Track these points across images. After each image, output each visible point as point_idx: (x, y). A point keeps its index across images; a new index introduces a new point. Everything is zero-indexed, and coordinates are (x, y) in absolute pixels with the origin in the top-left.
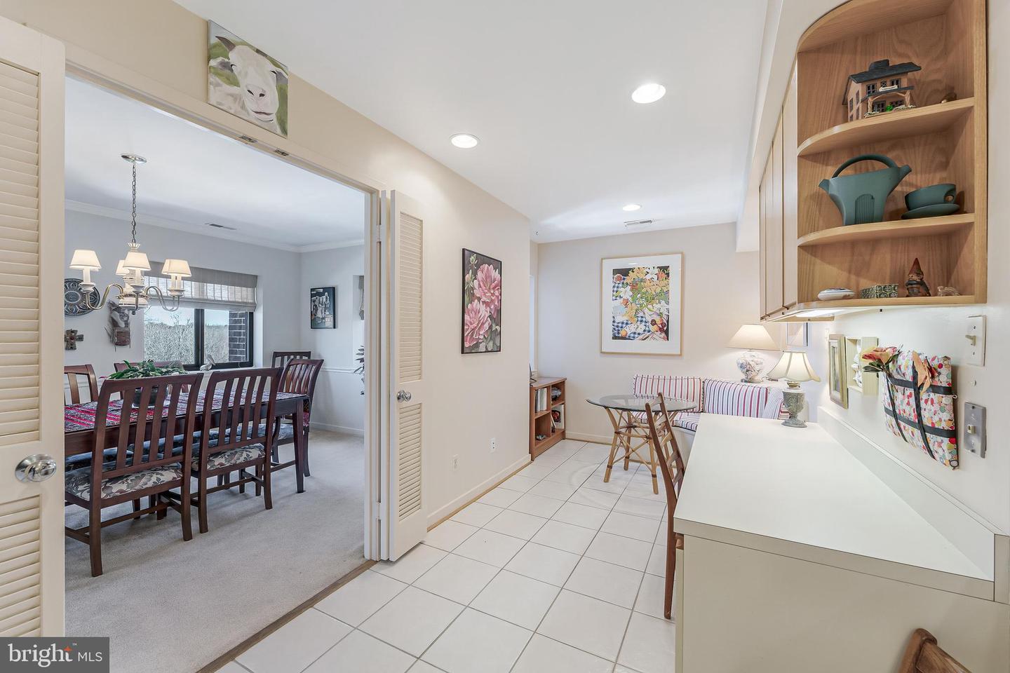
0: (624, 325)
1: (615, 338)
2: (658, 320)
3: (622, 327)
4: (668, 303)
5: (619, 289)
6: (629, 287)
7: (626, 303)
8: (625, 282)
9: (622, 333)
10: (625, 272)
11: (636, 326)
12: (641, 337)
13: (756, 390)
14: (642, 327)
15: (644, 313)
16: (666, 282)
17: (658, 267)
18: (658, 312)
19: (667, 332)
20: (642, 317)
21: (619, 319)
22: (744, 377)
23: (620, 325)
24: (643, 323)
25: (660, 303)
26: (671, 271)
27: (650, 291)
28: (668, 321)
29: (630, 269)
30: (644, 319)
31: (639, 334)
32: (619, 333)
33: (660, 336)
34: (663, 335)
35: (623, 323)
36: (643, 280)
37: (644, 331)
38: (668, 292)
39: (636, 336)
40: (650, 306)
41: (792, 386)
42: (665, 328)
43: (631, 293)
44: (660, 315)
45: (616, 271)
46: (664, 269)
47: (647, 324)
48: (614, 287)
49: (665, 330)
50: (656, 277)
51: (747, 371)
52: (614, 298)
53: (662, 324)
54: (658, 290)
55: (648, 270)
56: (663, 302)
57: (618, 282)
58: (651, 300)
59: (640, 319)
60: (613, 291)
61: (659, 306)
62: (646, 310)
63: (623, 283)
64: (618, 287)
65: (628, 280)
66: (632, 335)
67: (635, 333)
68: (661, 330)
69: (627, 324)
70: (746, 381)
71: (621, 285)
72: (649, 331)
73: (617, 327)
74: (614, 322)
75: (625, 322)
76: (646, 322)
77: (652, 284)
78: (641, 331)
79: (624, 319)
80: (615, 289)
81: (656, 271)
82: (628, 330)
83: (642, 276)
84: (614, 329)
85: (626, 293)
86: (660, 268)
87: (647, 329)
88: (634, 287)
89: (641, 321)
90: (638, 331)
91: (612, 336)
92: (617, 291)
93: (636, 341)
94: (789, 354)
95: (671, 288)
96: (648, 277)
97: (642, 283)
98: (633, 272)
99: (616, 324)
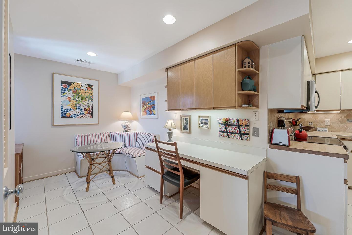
0: (69, 111)
1: (62, 117)
2: (87, 108)
3: (67, 112)
4: (92, 101)
5: (65, 92)
6: (71, 92)
7: (70, 99)
8: (69, 88)
9: (68, 114)
10: (69, 84)
11: (76, 111)
12: (78, 116)
13: (131, 134)
14: (79, 112)
15: (80, 105)
16: (91, 92)
17: (87, 85)
18: (88, 105)
19: (92, 114)
20: (79, 107)
21: (65, 107)
22: (124, 130)
23: (66, 110)
24: (80, 110)
25: (88, 101)
26: (94, 87)
27: (83, 95)
28: (92, 109)
29: (72, 83)
30: (80, 108)
31: (77, 115)
32: (65, 115)
33: (89, 116)
34: (90, 115)
35: (68, 109)
36: (79, 89)
37: (81, 113)
38: (92, 96)
39: (76, 116)
40: (83, 102)
41: (170, 130)
42: (91, 112)
43: (73, 95)
44: (88, 106)
45: (63, 82)
46: (91, 86)
47: (82, 110)
48: (62, 90)
49: (91, 113)
50: (86, 89)
51: (127, 128)
52: (62, 96)
53: (89, 110)
54: (87, 95)
55: (82, 85)
56: (90, 101)
57: (65, 88)
58: (84, 99)
59: (78, 108)
60: (61, 92)
61: (88, 102)
62: (81, 104)
63: (68, 89)
64: (65, 91)
65: (71, 88)
66: (73, 116)
67: (75, 115)
68: (89, 113)
69: (70, 110)
70: (125, 132)
71: (66, 90)
72: (83, 114)
73: (64, 111)
74: (62, 108)
75: (69, 109)
76: (81, 109)
77: (84, 92)
78: (79, 114)
79: (69, 107)
80: (63, 91)
81: (87, 86)
82: (72, 113)
83: (79, 87)
84: (62, 112)
85: (70, 94)
86: (89, 85)
87: (82, 112)
88: (74, 91)
89: (79, 109)
90: (77, 113)
91: (60, 116)
92: (64, 93)
93: (75, 118)
94: (170, 121)
95: (94, 95)
96: (82, 88)
97: (79, 91)
98: (74, 84)
99: (63, 110)
